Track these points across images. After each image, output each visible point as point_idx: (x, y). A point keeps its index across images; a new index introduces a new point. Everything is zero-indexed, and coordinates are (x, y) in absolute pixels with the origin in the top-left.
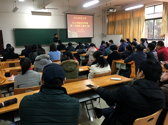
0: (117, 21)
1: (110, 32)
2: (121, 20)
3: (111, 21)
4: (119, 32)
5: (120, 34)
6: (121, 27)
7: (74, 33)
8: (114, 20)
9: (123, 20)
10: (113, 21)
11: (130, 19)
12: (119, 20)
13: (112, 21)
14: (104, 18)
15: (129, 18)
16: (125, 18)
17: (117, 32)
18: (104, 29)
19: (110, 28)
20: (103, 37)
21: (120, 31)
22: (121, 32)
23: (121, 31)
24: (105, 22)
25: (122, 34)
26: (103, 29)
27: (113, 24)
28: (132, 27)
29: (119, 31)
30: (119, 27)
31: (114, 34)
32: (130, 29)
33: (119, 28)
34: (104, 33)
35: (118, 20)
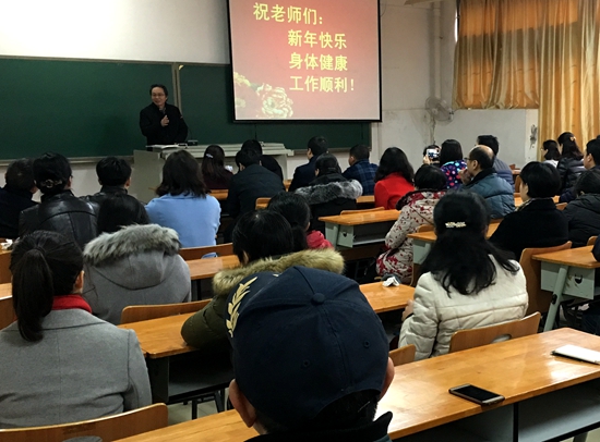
0: (509, 33)
1: (471, 91)
2: (532, 31)
3: (479, 32)
4: (519, 95)
5: (529, 107)
6: (532, 69)
7: (270, 94)
8: (491, 27)
9: (540, 30)
10: (488, 31)
11: (577, 26)
12: (520, 32)
13: (485, 35)
14: (437, 12)
15: (574, 24)
16: (553, 22)
17: (508, 96)
18: (438, 73)
19: (470, 70)
20: (434, 119)
21: (527, 89)
22: (530, 96)
23: (533, 92)
24: (445, 36)
25: (537, 107)
26: (432, 75)
27: (490, 48)
28: (590, 71)
29: (522, 91)
30: (522, 69)
31: (493, 103)
32: (578, 82)
33: (519, 76)
34: (438, 96)
35: (514, 28)
